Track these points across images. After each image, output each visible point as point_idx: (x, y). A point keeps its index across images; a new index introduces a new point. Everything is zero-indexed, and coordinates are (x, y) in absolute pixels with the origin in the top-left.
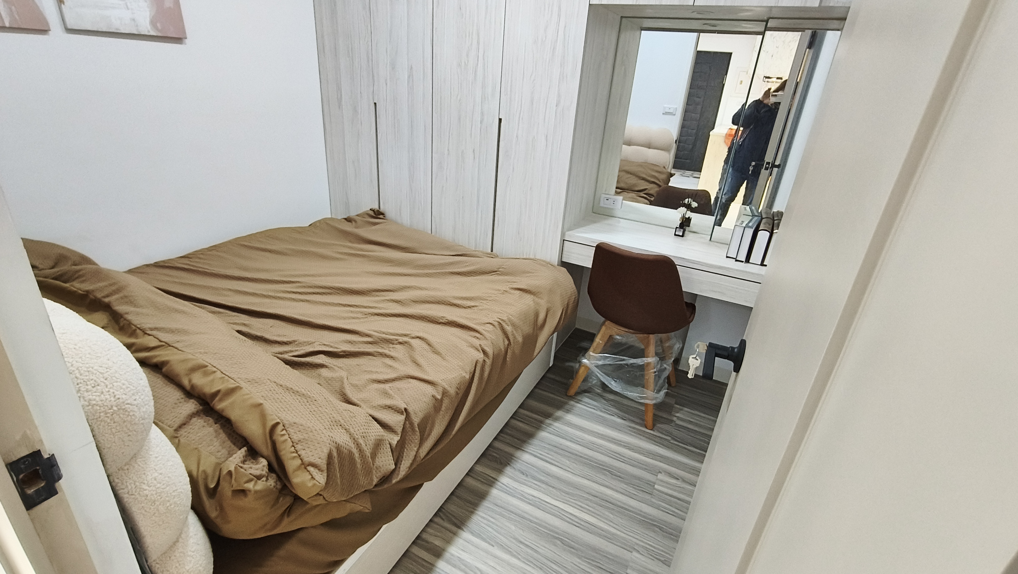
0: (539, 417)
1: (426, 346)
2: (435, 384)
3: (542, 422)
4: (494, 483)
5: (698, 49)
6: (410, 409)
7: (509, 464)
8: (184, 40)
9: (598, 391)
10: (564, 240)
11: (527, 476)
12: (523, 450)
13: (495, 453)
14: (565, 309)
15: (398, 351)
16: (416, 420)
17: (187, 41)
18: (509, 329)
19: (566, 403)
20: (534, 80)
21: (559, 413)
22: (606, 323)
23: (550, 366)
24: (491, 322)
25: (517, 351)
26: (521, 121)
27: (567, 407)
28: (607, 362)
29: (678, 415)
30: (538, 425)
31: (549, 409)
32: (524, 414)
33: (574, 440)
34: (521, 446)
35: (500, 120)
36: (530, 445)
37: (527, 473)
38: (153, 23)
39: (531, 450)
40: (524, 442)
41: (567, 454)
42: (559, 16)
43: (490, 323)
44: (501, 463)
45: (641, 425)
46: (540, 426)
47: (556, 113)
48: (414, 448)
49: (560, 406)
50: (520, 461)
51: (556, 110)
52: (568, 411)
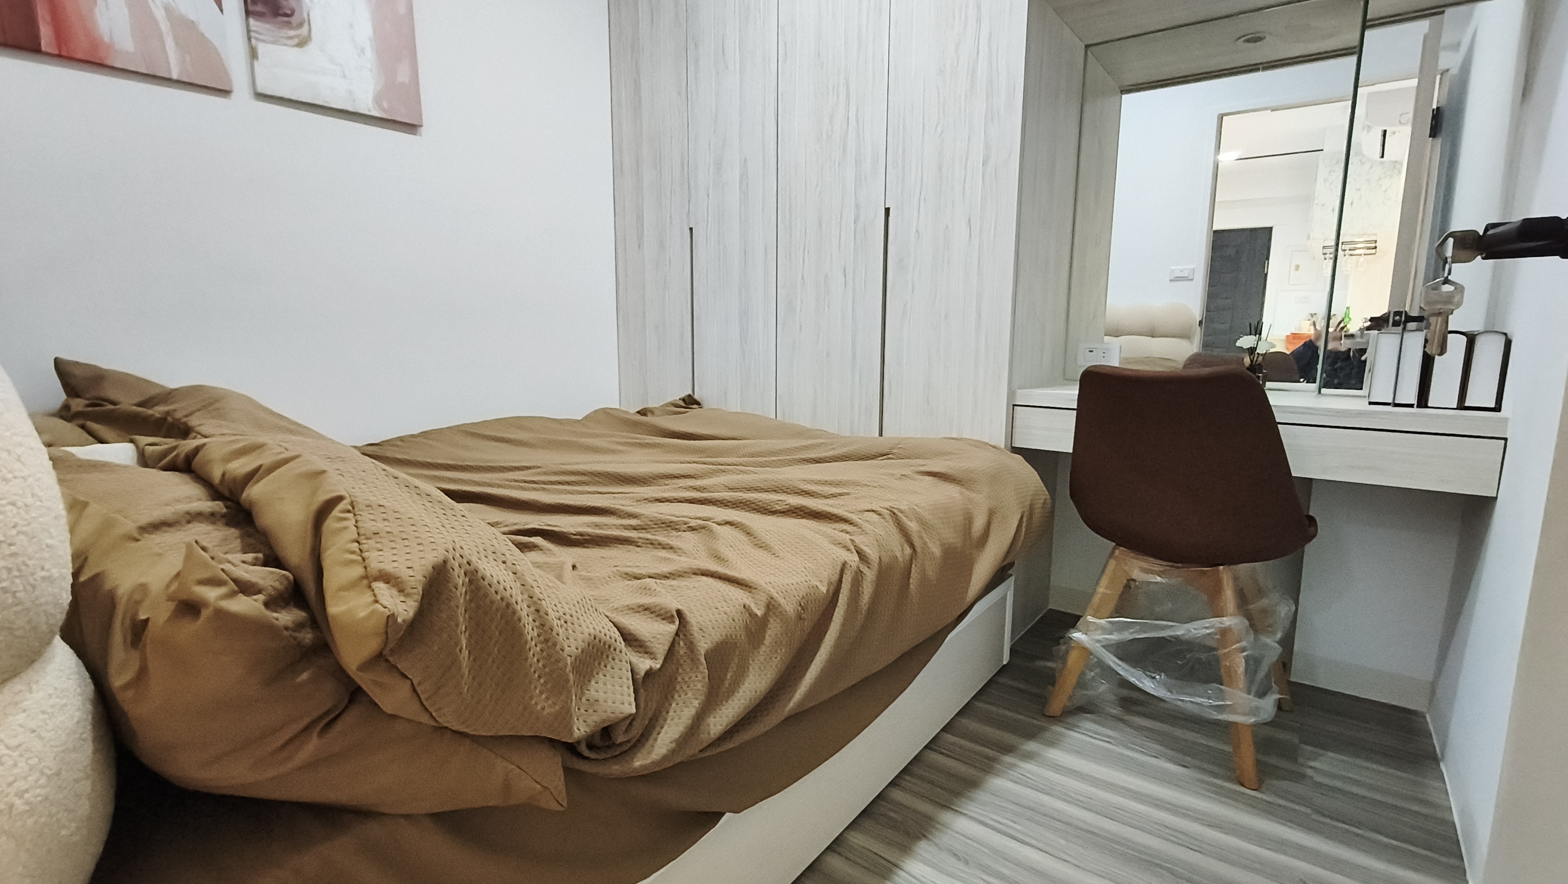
0: (987, 750)
1: (742, 536)
2: (750, 587)
3: (994, 760)
4: (891, 871)
5: (1215, 228)
6: (693, 619)
7: (924, 836)
8: (419, 129)
9: (1114, 711)
10: (1014, 405)
11: (967, 863)
12: (957, 811)
13: (895, 812)
14: (1026, 514)
15: (687, 541)
16: (703, 645)
17: (423, 130)
18: (912, 526)
19: (1043, 729)
20: (942, 132)
21: (1031, 746)
22: (1117, 552)
23: (1005, 663)
24: (874, 509)
25: (931, 572)
26: (922, 204)
27: (1047, 735)
28: (1127, 636)
29: (1313, 764)
30: (988, 766)
31: (1008, 737)
32: (953, 744)
33: (1072, 798)
34: (953, 804)
35: (887, 210)
36: (971, 803)
37: (968, 858)
38: (378, 100)
39: (972, 811)
40: (958, 794)
41: (1059, 825)
42: (979, 20)
43: (873, 511)
44: (908, 834)
45: (1229, 779)
46: (991, 767)
47: (983, 177)
48: (692, 700)
49: (1031, 734)
50: (949, 832)
51: (984, 171)
52: (1052, 744)
